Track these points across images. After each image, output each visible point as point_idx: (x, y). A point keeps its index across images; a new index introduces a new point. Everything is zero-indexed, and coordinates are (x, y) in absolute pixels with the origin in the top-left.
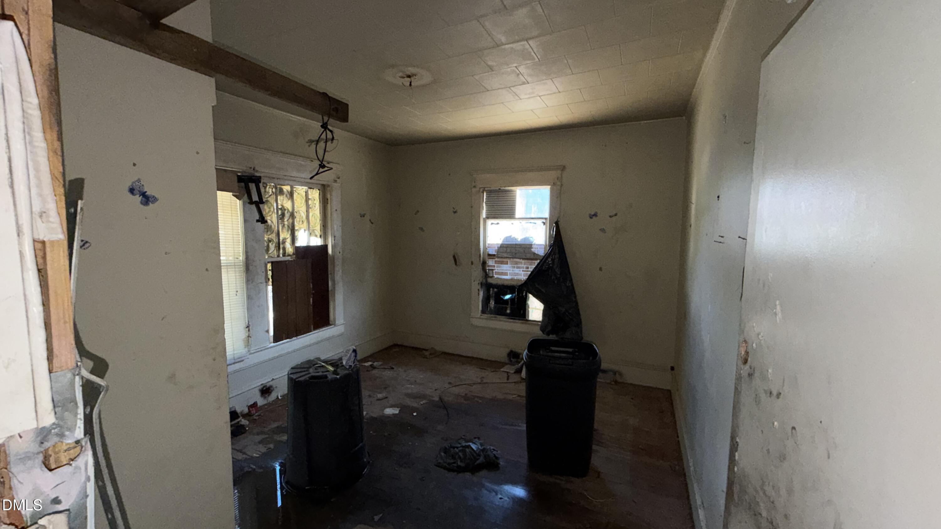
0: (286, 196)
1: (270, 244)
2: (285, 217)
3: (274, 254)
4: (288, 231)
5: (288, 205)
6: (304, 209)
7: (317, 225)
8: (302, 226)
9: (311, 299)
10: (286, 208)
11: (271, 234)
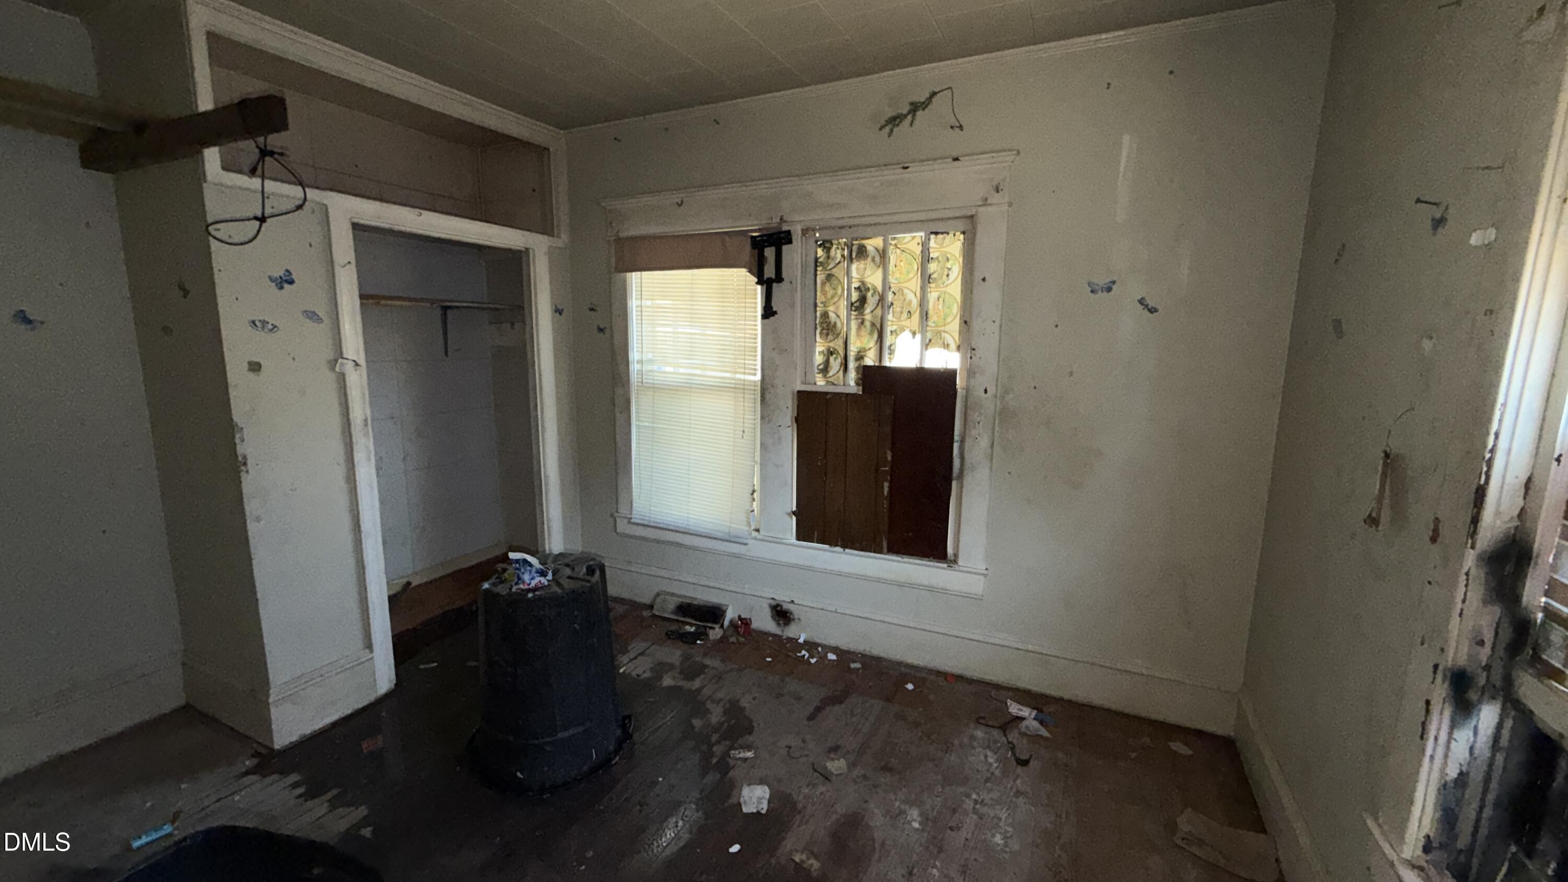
0: (873, 260)
1: (832, 359)
2: (866, 305)
3: (839, 377)
4: (871, 333)
5: (874, 279)
6: (914, 283)
7: (949, 320)
8: (907, 323)
9: (886, 485)
10: (869, 286)
11: (834, 339)
